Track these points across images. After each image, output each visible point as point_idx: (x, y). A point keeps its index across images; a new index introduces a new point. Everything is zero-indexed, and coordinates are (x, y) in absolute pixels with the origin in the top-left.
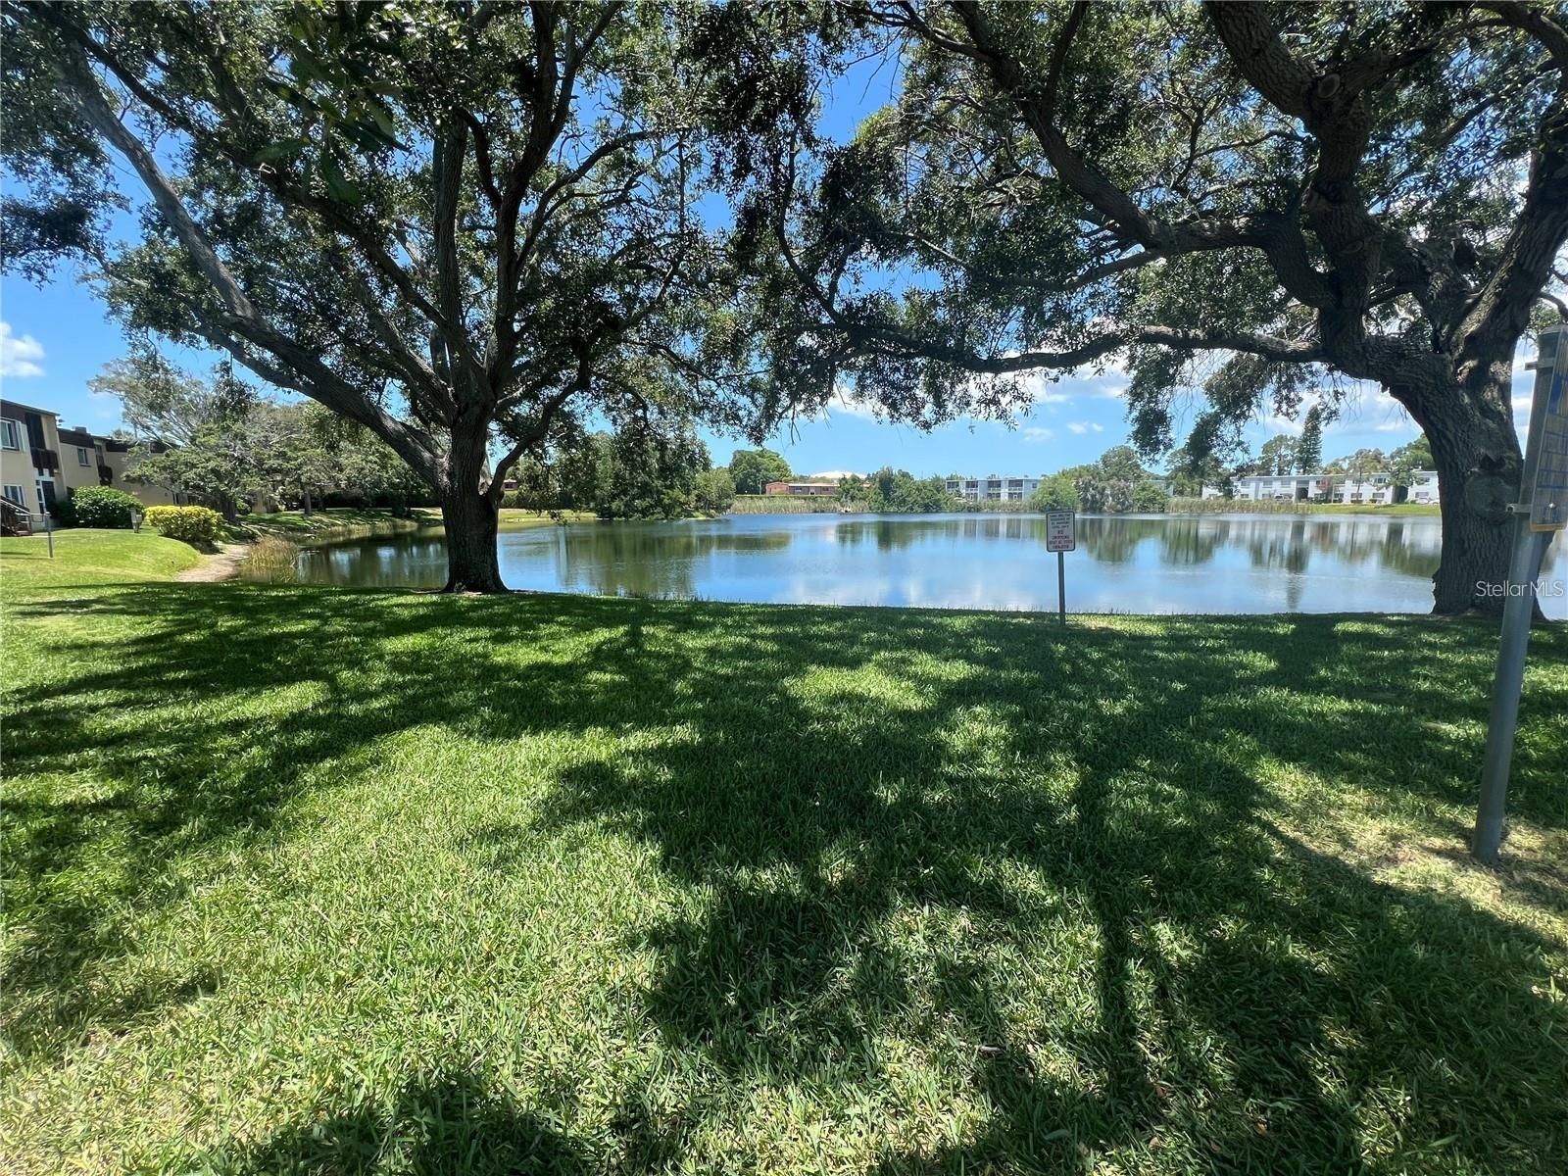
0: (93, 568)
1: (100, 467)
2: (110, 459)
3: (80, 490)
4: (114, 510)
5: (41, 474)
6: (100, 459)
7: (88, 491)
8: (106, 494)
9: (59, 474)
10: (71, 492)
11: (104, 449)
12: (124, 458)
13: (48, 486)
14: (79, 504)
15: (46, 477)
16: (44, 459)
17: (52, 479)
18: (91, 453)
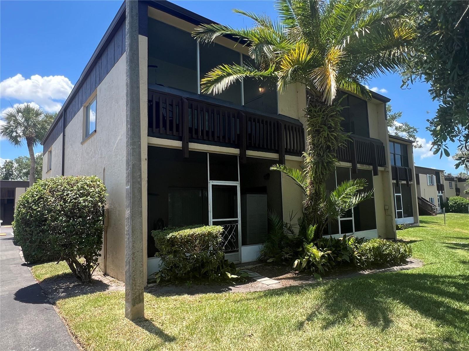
0: (458, 230)
1: (456, 188)
2: (459, 185)
3: (451, 198)
4: (462, 206)
5: (439, 193)
6: (456, 185)
7: (453, 199)
8: (459, 199)
9: (444, 192)
10: (448, 199)
11: (457, 181)
12: (465, 184)
13: (441, 197)
14: (450, 203)
15: (441, 194)
16: (440, 188)
17: (442, 195)
18: (453, 183)
